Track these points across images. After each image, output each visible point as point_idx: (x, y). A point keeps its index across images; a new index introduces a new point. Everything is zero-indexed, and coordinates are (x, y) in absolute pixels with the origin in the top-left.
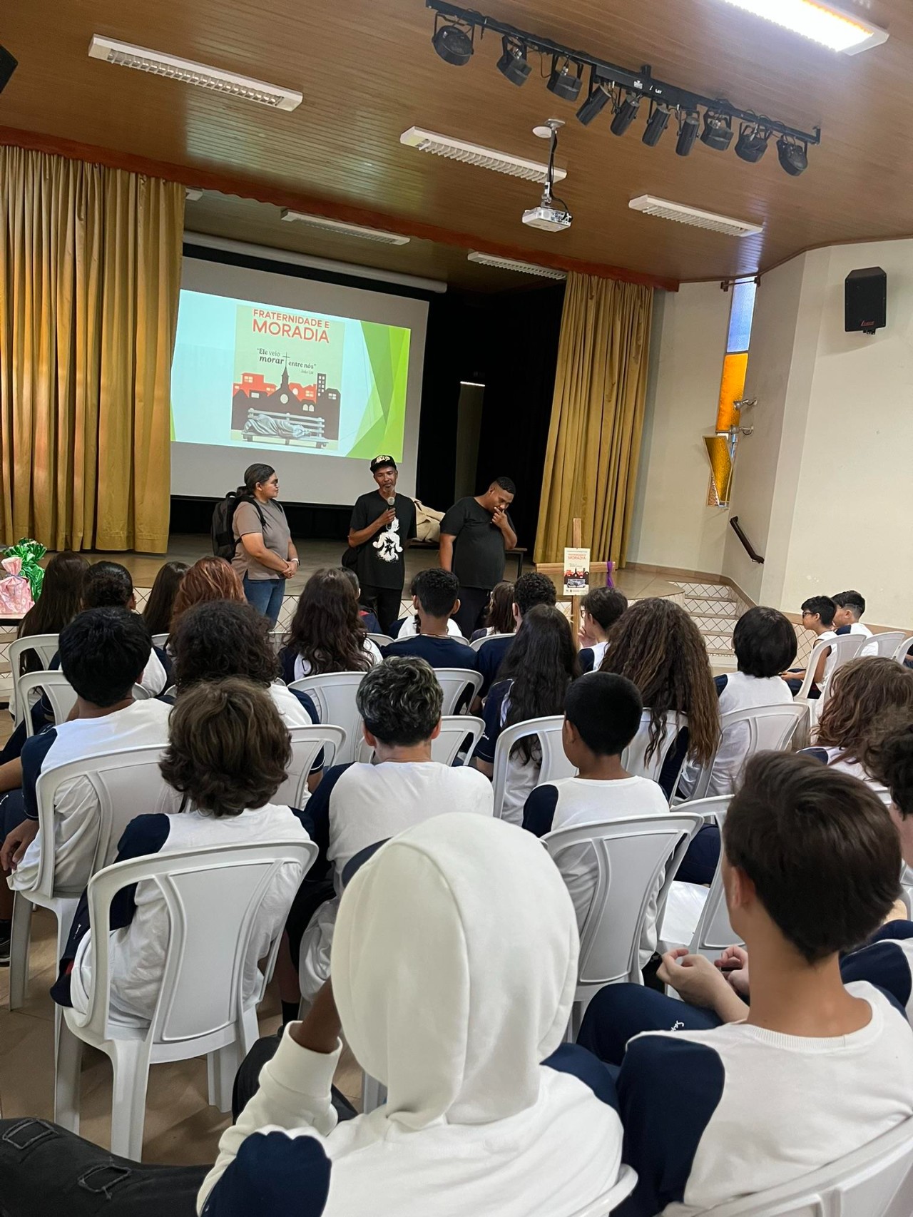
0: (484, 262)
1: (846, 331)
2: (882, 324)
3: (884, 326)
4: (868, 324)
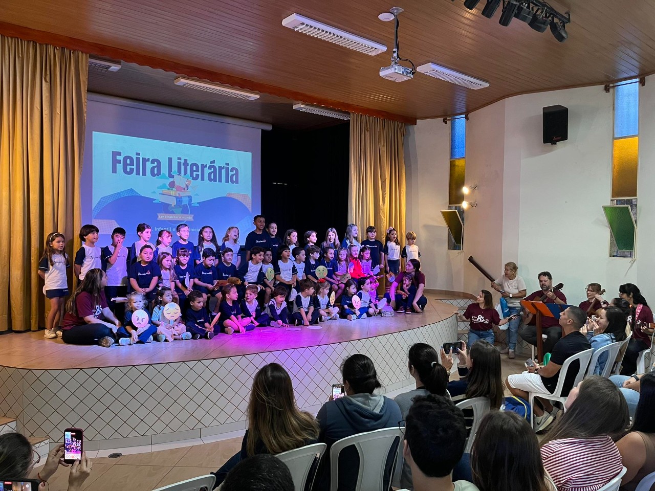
0: (303, 110)
1: (544, 143)
2: (564, 137)
3: (567, 140)
4: (557, 139)
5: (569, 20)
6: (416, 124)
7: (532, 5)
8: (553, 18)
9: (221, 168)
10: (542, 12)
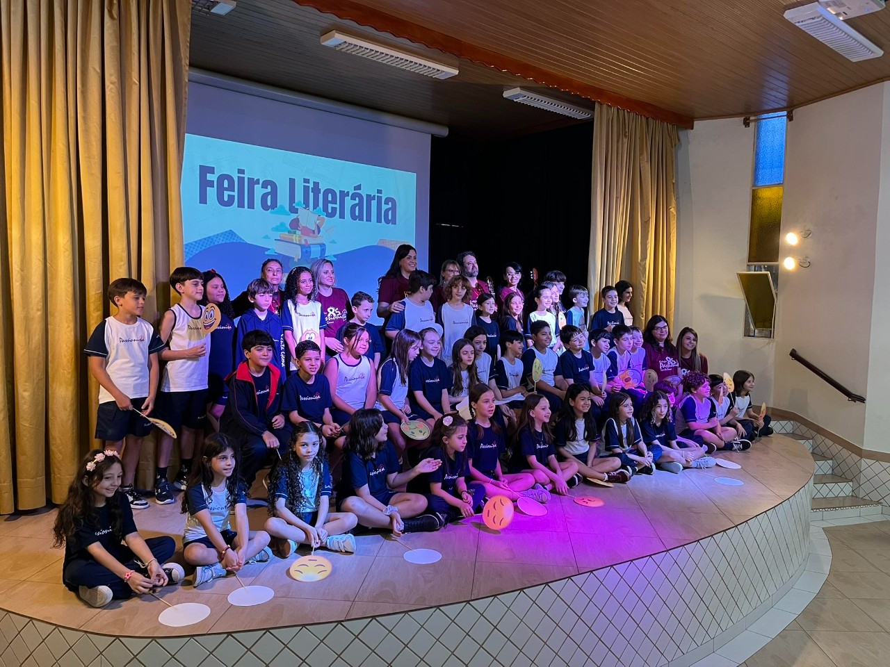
0: (520, 100)
6: (692, 128)
9: (370, 198)
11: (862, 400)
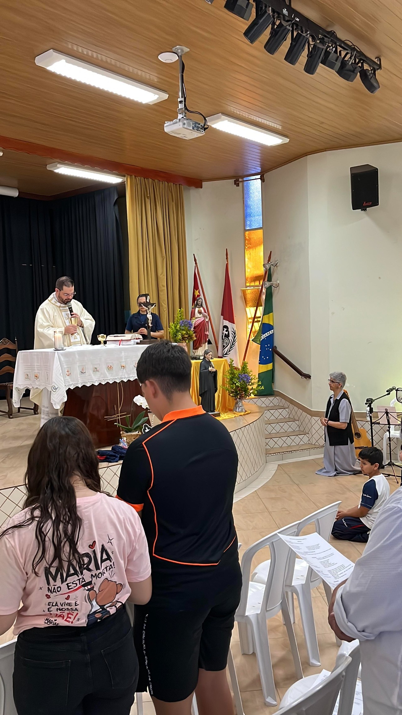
1: (353, 209)
2: (375, 202)
3: (378, 205)
4: (368, 204)
5: (380, 67)
6: (202, 188)
7: (339, 49)
8: (362, 64)
10: (351, 58)
11: (308, 377)
